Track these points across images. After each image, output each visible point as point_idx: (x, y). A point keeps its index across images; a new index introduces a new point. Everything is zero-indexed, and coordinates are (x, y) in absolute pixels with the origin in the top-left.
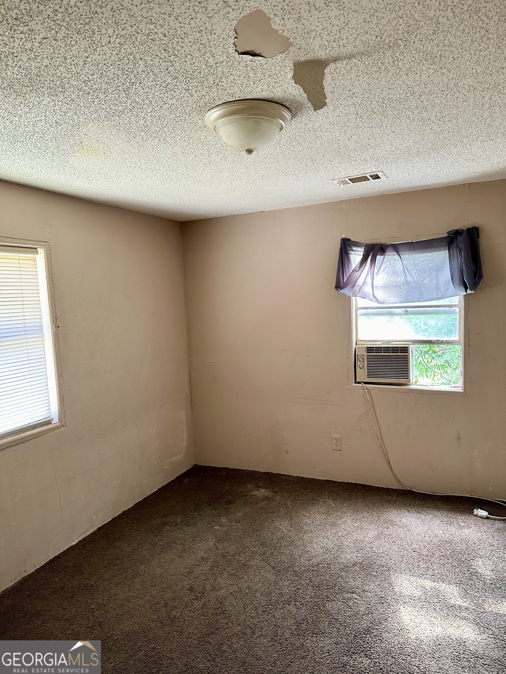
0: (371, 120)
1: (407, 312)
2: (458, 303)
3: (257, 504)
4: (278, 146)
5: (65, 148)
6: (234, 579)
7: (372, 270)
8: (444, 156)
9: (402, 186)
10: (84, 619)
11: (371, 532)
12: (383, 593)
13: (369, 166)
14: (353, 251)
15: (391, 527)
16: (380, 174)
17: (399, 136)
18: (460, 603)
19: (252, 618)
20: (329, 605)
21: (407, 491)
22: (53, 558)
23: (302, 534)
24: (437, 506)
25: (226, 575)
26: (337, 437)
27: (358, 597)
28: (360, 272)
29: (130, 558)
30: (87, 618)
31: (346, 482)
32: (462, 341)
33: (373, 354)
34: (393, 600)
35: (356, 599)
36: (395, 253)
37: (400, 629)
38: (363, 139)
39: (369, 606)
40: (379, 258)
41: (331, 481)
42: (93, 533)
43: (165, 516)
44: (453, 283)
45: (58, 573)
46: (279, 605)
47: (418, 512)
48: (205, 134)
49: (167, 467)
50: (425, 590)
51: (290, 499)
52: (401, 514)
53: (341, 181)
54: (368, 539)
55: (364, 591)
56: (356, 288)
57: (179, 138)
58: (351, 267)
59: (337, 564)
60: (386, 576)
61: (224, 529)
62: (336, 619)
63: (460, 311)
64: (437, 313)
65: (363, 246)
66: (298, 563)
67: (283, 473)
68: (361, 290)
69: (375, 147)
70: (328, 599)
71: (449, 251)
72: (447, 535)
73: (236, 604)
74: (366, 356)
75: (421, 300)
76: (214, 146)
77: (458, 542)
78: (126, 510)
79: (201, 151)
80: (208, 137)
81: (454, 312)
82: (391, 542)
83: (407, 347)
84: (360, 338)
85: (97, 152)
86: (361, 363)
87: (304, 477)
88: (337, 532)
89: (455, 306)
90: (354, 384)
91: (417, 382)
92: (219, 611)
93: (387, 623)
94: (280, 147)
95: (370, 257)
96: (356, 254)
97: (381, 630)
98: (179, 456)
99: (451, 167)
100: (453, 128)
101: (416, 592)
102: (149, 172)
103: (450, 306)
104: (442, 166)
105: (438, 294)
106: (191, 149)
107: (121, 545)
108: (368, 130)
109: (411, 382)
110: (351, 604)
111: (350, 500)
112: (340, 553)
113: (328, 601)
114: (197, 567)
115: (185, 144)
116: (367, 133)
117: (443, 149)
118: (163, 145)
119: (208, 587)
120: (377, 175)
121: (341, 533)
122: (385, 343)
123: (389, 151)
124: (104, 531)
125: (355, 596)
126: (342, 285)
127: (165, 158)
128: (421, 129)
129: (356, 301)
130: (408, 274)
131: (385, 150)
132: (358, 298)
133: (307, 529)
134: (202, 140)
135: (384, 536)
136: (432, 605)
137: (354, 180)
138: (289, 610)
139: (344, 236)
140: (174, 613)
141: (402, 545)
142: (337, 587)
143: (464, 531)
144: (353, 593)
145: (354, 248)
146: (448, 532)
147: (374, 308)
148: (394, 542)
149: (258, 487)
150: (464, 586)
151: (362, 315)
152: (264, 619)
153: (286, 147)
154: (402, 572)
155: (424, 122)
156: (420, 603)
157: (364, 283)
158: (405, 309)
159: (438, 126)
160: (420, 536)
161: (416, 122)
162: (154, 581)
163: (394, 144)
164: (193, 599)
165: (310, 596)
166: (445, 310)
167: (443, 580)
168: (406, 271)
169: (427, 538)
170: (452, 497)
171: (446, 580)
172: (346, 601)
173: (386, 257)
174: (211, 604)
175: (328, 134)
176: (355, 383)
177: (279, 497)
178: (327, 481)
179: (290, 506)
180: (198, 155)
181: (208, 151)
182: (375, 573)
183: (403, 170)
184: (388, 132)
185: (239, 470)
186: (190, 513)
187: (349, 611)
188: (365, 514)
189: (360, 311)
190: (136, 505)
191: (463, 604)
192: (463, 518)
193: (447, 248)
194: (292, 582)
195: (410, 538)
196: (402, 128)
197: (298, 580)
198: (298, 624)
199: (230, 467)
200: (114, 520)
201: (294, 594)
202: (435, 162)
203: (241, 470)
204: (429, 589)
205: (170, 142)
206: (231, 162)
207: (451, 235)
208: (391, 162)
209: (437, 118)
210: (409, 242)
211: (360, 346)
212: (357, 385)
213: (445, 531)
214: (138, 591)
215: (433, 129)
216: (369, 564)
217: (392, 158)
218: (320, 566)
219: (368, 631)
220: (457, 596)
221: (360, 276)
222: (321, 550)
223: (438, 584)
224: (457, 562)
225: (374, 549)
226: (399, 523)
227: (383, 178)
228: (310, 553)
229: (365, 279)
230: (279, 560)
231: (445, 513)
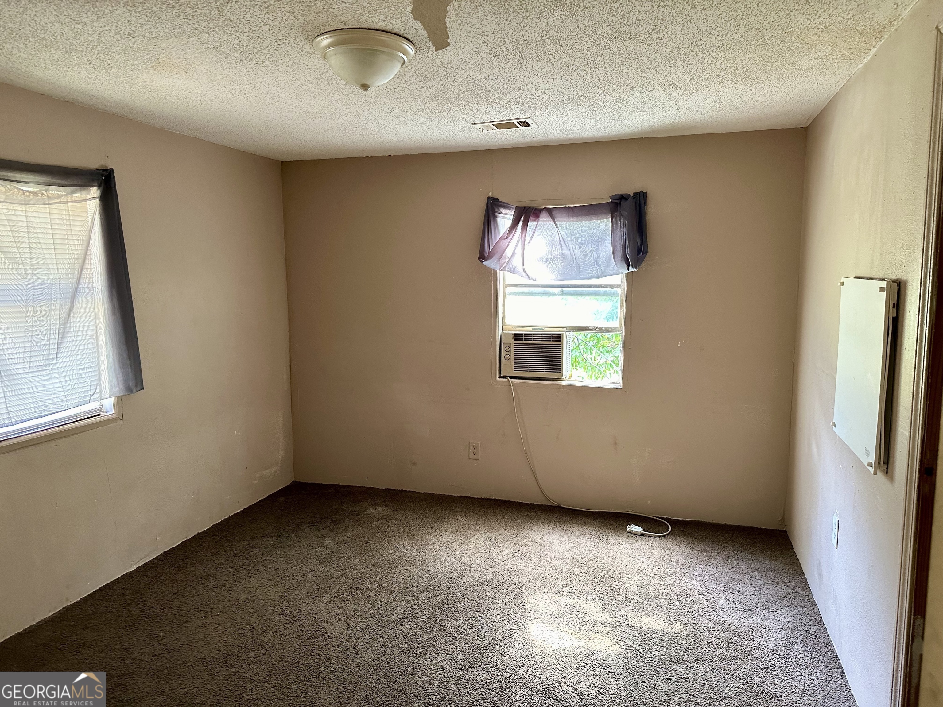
0: (509, 61)
1: (563, 292)
2: (620, 284)
3: (372, 523)
4: (403, 80)
5: (136, 63)
6: (337, 601)
7: (523, 239)
8: (600, 105)
9: (559, 136)
10: (148, 648)
11: (506, 550)
12: (512, 610)
13: (514, 110)
14: (501, 213)
15: (530, 545)
16: (529, 121)
17: (544, 80)
18: (595, 618)
19: (356, 639)
20: (447, 624)
21: (555, 507)
22: (104, 586)
23: (424, 554)
24: (587, 523)
25: (328, 597)
26: (474, 443)
27: (482, 615)
28: (508, 240)
29: (206, 584)
30: (151, 646)
31: (484, 498)
32: (623, 329)
33: (521, 342)
34: (521, 616)
35: (479, 617)
36: (550, 219)
37: (525, 643)
38: (502, 79)
39: (493, 623)
40: (532, 224)
41: (466, 497)
42: (157, 558)
43: (253, 539)
44: (614, 258)
45: (111, 602)
46: (390, 626)
47: (564, 529)
48: (313, 60)
49: (256, 482)
50: (559, 606)
51: (414, 517)
52: (543, 531)
53: (483, 126)
54: (501, 557)
55: (490, 608)
56: (503, 260)
57: (281, 62)
58: (499, 233)
59: (463, 583)
60: (517, 594)
61: (329, 551)
62: (455, 637)
63: (622, 293)
64: (596, 294)
65: (513, 208)
66: (416, 583)
67: (408, 490)
68: (510, 262)
69: (517, 90)
70: (448, 618)
71: (612, 220)
72: (593, 552)
73: (338, 627)
74: (513, 344)
75: (578, 278)
76: (324, 74)
77: (604, 559)
78: (201, 533)
79: (309, 79)
80: (317, 63)
81: (615, 294)
82: (528, 560)
83: (561, 335)
84: (507, 322)
85: (176, 70)
86: (507, 353)
87: (433, 494)
88: (466, 550)
89: (617, 286)
90: (498, 379)
91: (571, 377)
92: (318, 633)
93: (511, 639)
94: (406, 82)
95: (521, 223)
96: (505, 218)
97: (503, 646)
98: (273, 470)
99: (612, 118)
100: (603, 75)
101: (548, 608)
102: (241, 97)
103: (612, 287)
104: (600, 116)
105: (597, 272)
106: (296, 75)
107: (194, 571)
108: (507, 71)
109: (564, 377)
110: (473, 621)
111: (485, 516)
112: (467, 571)
113: (448, 619)
114: (292, 591)
115: (289, 69)
116: (506, 74)
117: (597, 97)
118: (261, 68)
119: (305, 610)
120: (526, 122)
121: (471, 552)
122: (536, 329)
123: (535, 95)
124: (172, 555)
125: (478, 614)
126: (486, 255)
127: (263, 83)
128: (566, 74)
129: (504, 277)
130: (564, 246)
131: (530, 94)
132: (507, 273)
133: (430, 548)
134: (310, 67)
135: (521, 553)
136: (564, 620)
137: (500, 126)
138: (401, 630)
139: (490, 194)
140: (262, 638)
141: (540, 562)
142: (459, 606)
143: (612, 549)
144: (477, 611)
145: (503, 210)
146: (594, 549)
147: (526, 286)
148: (530, 560)
149: (375, 505)
150: (602, 602)
151: (510, 294)
152: (371, 639)
153: (412, 81)
154: (536, 590)
155: (568, 67)
156: (551, 619)
157: (513, 254)
158: (560, 289)
159: (585, 72)
160: (561, 554)
161: (559, 66)
162: (238, 606)
163: (539, 88)
164: (286, 623)
165: (427, 615)
166: (606, 291)
167: (581, 596)
168: (562, 243)
169: (570, 555)
170: (605, 514)
171: (584, 597)
172: (467, 619)
173: (539, 223)
174: (308, 627)
175: (460, 71)
176: (499, 377)
177: (400, 515)
178: (461, 497)
179: (413, 524)
180: (304, 83)
181: (317, 79)
182: (505, 591)
183: (556, 119)
184: (530, 75)
185: (352, 486)
186: (286, 535)
187: (470, 629)
188: (502, 531)
189: (508, 290)
190: (214, 526)
191: (598, 619)
192: (614, 535)
193: (610, 216)
194: (407, 602)
195: (551, 555)
196: (545, 71)
197: (414, 600)
198: (410, 644)
199: (340, 484)
200: (184, 543)
201: (408, 614)
202: (591, 111)
203: (354, 486)
204: (564, 606)
205: (270, 65)
206: (346, 93)
207: (615, 201)
208: (540, 108)
209: (582, 64)
210: (566, 207)
211: (507, 332)
212: (501, 379)
213: (591, 548)
214: (217, 617)
215: (580, 75)
216: (499, 583)
217: (540, 103)
218: (442, 585)
219: (489, 646)
220: (593, 612)
221: (508, 245)
222: (445, 570)
223: (574, 601)
224: (599, 579)
225: (507, 567)
226: (539, 541)
227: (534, 126)
228: (431, 572)
229: (515, 250)
230: (393, 580)
231: (594, 530)
